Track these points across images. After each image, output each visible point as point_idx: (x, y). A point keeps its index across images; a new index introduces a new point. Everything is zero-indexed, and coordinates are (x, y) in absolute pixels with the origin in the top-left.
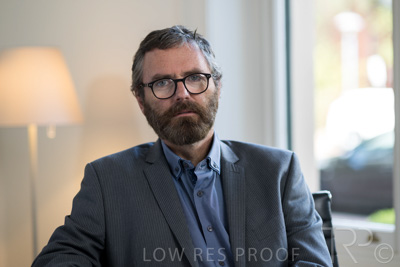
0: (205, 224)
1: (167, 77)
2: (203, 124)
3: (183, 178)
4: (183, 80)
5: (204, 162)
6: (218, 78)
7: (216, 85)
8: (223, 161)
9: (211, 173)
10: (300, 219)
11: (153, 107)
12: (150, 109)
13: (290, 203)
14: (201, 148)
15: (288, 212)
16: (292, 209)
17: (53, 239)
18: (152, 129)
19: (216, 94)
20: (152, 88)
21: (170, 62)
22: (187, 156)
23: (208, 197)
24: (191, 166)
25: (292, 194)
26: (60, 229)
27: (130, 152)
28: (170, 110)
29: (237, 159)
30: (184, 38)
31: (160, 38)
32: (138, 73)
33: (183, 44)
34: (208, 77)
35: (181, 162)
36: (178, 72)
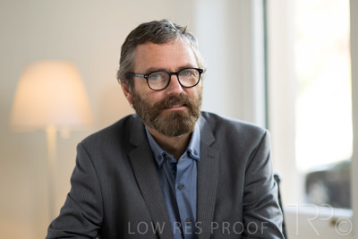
4: (177, 74)
11: (143, 97)
12: (139, 99)
20: (147, 79)
21: (165, 56)
30: (178, 34)
31: (155, 33)
32: (129, 65)
33: (177, 39)
34: (200, 71)
35: (165, 155)
36: (173, 67)
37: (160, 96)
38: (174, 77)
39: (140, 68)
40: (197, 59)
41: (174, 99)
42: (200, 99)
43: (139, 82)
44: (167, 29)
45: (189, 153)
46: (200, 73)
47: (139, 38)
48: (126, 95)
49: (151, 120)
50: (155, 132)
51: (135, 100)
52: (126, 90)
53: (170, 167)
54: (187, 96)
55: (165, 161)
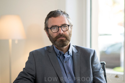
0: (67, 72)
1: (56, 26)
2: (67, 41)
3: (60, 57)
4: (61, 27)
5: (67, 52)
6: (72, 26)
7: (71, 28)
8: (73, 52)
9: (69, 56)
10: (97, 71)
11: (51, 35)
13: (94, 65)
14: (66, 48)
15: (93, 68)
16: (94, 67)
17: (19, 75)
18: (51, 42)
19: (71, 31)
20: (51, 29)
22: (62, 50)
23: (68, 63)
24: (63, 53)
25: (94, 63)
26: (21, 72)
27: (43, 48)
28: (57, 36)
29: (77, 51)
44: (58, 12)
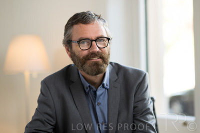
4: (95, 41)
11: (77, 54)
12: (75, 55)
20: (79, 44)
21: (89, 31)
30: (96, 19)
31: (83, 18)
32: (69, 36)
33: (95, 22)
34: (108, 39)
35: (90, 86)
36: (93, 37)
37: (86, 53)
38: (94, 43)
39: (75, 38)
40: (107, 33)
41: (94, 54)
42: (109, 54)
43: (74, 45)
44: (90, 16)
45: (103, 85)
46: (108, 40)
47: (74, 21)
48: (68, 53)
49: (81, 66)
50: (84, 73)
51: (73, 56)
52: (68, 50)
53: (93, 93)
54: (101, 53)
55: (90, 90)
